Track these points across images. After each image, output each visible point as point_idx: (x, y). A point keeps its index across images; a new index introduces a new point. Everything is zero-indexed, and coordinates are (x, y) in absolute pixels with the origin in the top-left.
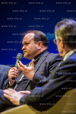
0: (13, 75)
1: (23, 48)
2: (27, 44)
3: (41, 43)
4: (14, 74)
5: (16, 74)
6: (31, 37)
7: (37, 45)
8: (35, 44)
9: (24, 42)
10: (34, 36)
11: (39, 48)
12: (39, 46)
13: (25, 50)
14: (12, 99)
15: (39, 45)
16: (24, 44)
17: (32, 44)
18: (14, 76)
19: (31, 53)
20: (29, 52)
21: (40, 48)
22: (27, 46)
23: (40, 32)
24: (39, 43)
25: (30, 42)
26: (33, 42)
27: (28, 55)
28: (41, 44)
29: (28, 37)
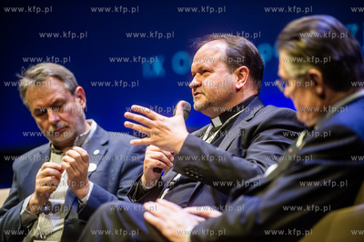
0: (159, 162)
1: (195, 82)
2: (205, 71)
3: (246, 71)
4: (160, 159)
5: (165, 158)
6: (216, 52)
7: (234, 78)
8: (227, 74)
9: (197, 65)
10: (227, 50)
11: (238, 87)
12: (240, 78)
13: (198, 90)
14: (169, 228)
15: (240, 75)
16: (196, 70)
17: (221, 72)
18: (160, 165)
19: (216, 98)
20: (210, 95)
21: (242, 85)
22: (206, 76)
23: (242, 38)
24: (241, 71)
25: (215, 66)
26: (222, 67)
27: (208, 105)
28: (244, 73)
29: (209, 52)
